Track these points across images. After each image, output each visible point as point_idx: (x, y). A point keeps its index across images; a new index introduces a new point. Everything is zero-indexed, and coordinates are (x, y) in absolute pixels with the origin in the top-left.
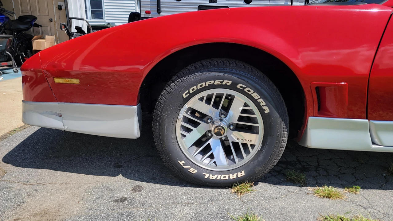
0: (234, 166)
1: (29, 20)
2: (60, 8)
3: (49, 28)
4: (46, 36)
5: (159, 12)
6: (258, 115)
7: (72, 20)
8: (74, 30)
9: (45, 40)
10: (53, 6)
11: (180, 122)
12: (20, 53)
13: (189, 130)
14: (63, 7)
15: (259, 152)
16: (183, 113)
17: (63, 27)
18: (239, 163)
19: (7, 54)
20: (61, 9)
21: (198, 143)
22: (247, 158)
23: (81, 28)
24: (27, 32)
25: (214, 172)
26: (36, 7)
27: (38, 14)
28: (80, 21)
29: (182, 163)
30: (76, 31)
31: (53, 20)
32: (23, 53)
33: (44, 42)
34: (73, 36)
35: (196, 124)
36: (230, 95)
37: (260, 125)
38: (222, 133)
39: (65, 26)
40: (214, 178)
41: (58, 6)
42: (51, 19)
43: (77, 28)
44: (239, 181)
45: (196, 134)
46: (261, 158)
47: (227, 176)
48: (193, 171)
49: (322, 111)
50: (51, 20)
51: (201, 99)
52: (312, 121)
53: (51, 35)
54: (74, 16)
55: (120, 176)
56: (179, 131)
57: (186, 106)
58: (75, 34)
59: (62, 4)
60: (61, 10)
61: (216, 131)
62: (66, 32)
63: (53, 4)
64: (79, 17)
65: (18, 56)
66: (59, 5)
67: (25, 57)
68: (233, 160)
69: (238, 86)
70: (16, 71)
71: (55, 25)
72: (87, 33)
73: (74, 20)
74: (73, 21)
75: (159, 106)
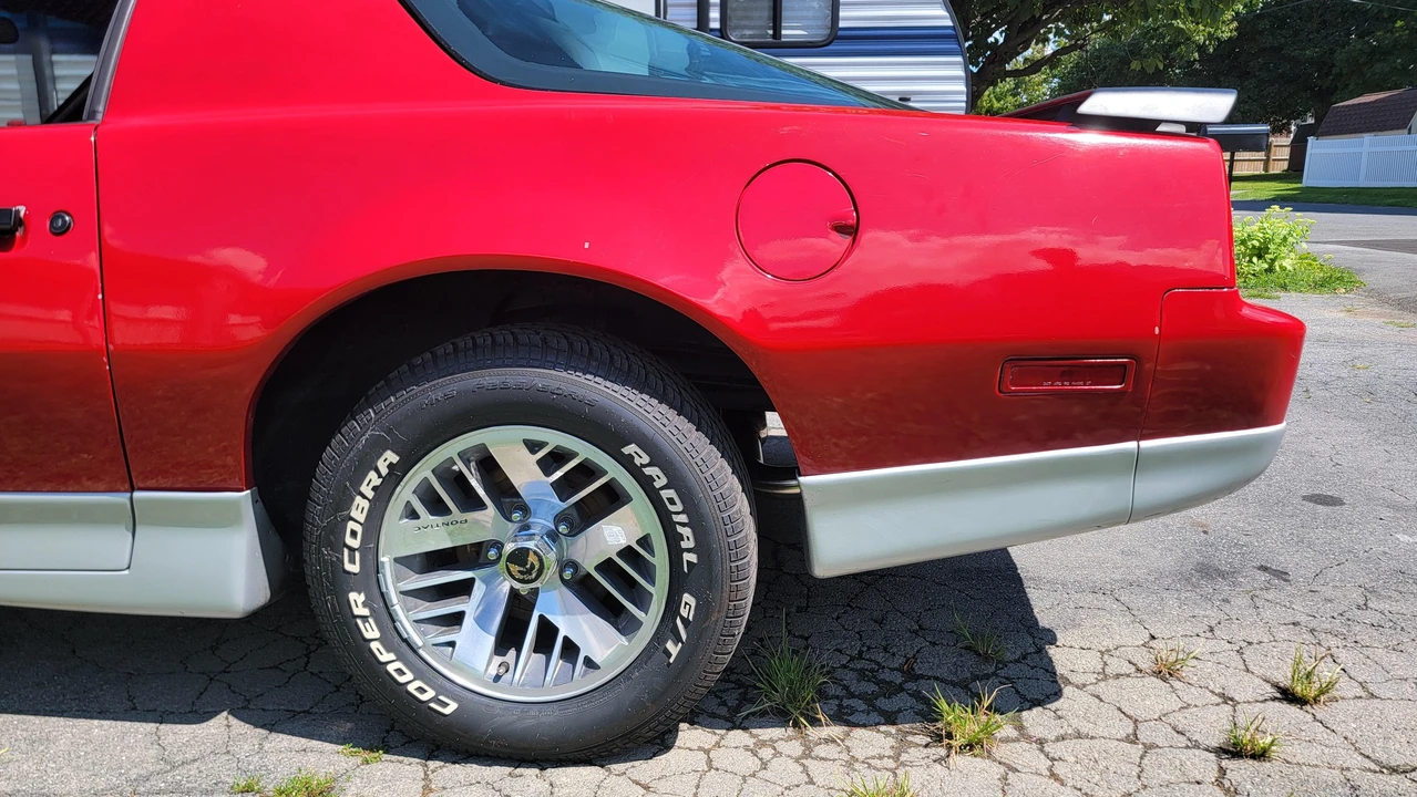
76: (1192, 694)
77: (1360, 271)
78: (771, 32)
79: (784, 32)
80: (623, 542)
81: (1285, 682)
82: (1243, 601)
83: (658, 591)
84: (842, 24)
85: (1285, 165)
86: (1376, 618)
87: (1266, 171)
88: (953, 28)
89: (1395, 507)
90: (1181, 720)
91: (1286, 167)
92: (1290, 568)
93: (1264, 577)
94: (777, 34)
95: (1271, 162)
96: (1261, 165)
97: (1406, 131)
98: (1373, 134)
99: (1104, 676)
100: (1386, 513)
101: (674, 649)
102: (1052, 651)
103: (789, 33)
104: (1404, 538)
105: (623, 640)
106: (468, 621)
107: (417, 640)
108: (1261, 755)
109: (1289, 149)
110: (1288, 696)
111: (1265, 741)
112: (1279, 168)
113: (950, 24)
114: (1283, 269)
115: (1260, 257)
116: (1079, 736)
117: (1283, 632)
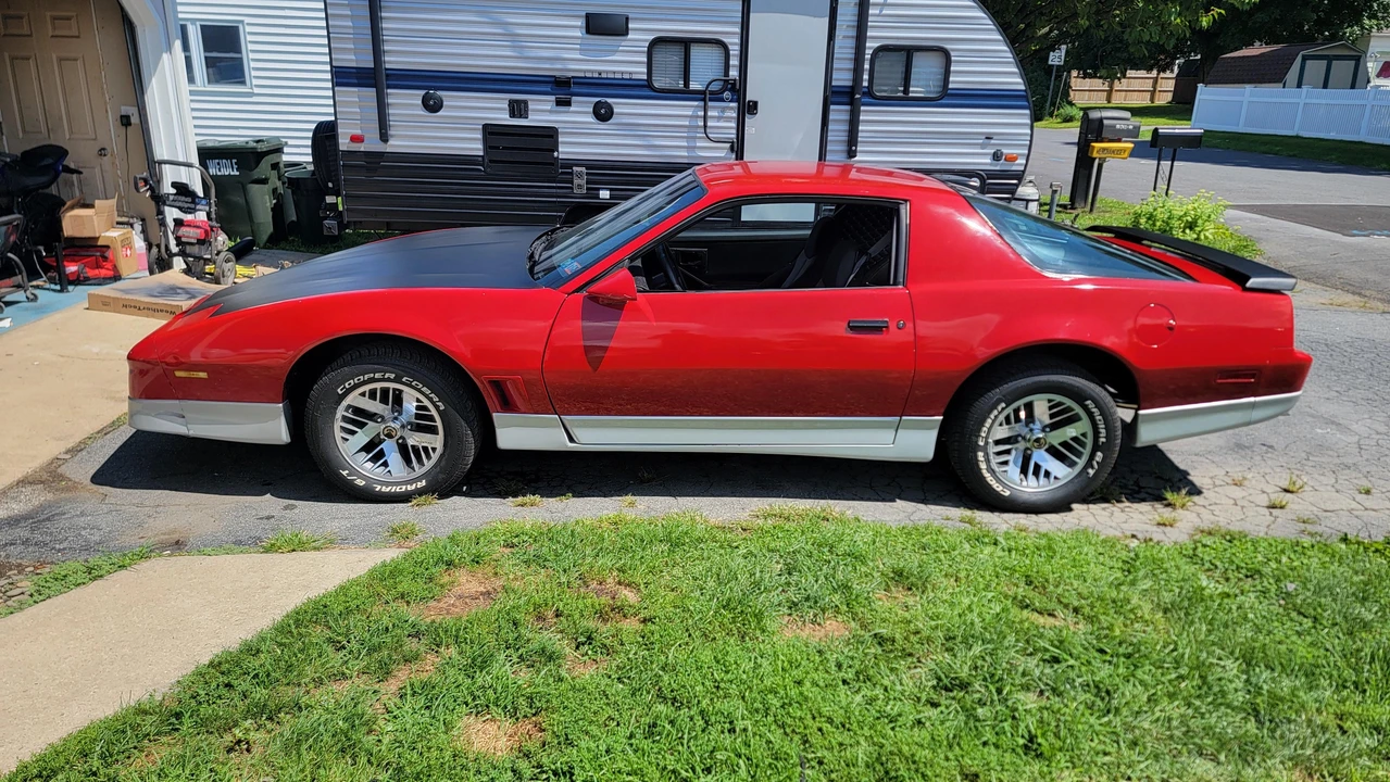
0: (414, 475)
1: (49, 161)
2: (125, 121)
3: (97, 170)
4: (97, 202)
5: (384, 137)
6: (434, 412)
7: (163, 166)
8: (168, 189)
9: (93, 210)
10: (107, 117)
11: (338, 423)
12: (34, 249)
13: (353, 433)
14: (135, 120)
15: (442, 456)
16: (341, 412)
17: (141, 184)
18: (419, 471)
19: (11, 258)
20: (130, 124)
21: (367, 448)
22: (428, 464)
23: (186, 185)
24: (47, 191)
25: (387, 484)
26: (61, 119)
27: (68, 137)
28: (182, 168)
29: (345, 473)
30: (173, 191)
31: (109, 150)
32: (41, 248)
33: (91, 216)
34: (168, 203)
35: (362, 425)
36: (398, 390)
37: (439, 423)
38: (394, 434)
39: (146, 182)
40: (388, 490)
41: (122, 117)
42: (104, 149)
43: (174, 185)
44: (420, 492)
45: (362, 438)
46: (443, 463)
47: (404, 487)
48: (360, 483)
49: (508, 406)
50: (102, 152)
51: (363, 394)
52: (498, 418)
53: (107, 199)
54: (166, 158)
55: (268, 495)
56: (338, 434)
57: (345, 403)
58: (171, 198)
59: (132, 111)
60: (129, 128)
61: (386, 432)
62: (148, 194)
63: (107, 111)
64: (181, 160)
65: (29, 253)
66: (123, 113)
67: (46, 257)
68: (413, 468)
69: (404, 380)
70: (32, 297)
71: (113, 163)
72: (202, 195)
73: (167, 166)
74: (166, 168)
75: (311, 402)
76: (1251, 491)
77: (1259, 240)
78: (902, 89)
79: (911, 89)
80: (1074, 434)
81: (1285, 487)
82: (1259, 458)
83: (1086, 452)
84: (951, 86)
85: (1169, 97)
86: (1313, 464)
87: (1153, 102)
88: (1025, 91)
89: (1312, 416)
90: (1251, 498)
91: (1170, 99)
92: (1274, 444)
93: (1265, 448)
94: (906, 91)
95: (1157, 93)
96: (1148, 95)
97: (1281, 85)
98: (1253, 85)
99: (1215, 486)
100: (1309, 419)
101: (1091, 472)
102: (1190, 478)
103: (916, 90)
104: (1319, 431)
105: (1069, 470)
106: (1011, 463)
107: (996, 469)
108: (1282, 507)
109: (1174, 81)
110: (1286, 491)
111: (1284, 503)
112: (1163, 99)
113: (1023, 88)
114: (1206, 238)
115: (1191, 229)
116: (1216, 504)
117: (1278, 470)
